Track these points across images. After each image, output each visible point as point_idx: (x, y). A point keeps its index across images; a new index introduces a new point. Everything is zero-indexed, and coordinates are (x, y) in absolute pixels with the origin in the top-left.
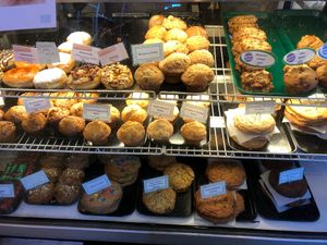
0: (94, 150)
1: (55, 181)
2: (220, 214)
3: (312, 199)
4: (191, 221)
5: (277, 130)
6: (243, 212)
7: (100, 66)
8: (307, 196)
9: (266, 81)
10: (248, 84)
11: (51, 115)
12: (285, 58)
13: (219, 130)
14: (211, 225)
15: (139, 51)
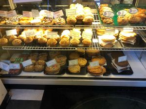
0: (51, 49)
1: (34, 64)
2: (97, 72)
3: (130, 68)
4: (86, 76)
5: (116, 41)
6: (106, 73)
7: (54, 18)
8: (128, 66)
9: (112, 21)
10: (105, 23)
11: (35, 37)
12: (117, 13)
13: (96, 43)
14: (94, 77)
15: (68, 11)
